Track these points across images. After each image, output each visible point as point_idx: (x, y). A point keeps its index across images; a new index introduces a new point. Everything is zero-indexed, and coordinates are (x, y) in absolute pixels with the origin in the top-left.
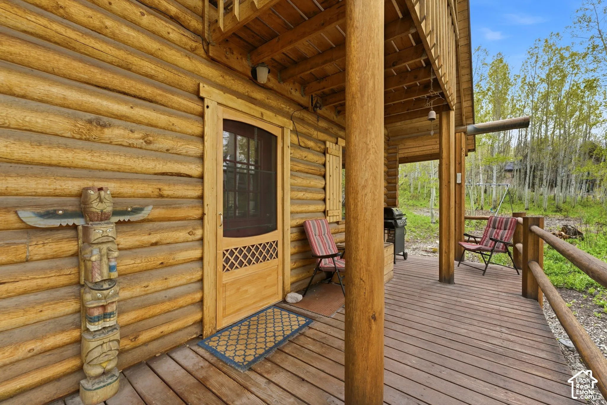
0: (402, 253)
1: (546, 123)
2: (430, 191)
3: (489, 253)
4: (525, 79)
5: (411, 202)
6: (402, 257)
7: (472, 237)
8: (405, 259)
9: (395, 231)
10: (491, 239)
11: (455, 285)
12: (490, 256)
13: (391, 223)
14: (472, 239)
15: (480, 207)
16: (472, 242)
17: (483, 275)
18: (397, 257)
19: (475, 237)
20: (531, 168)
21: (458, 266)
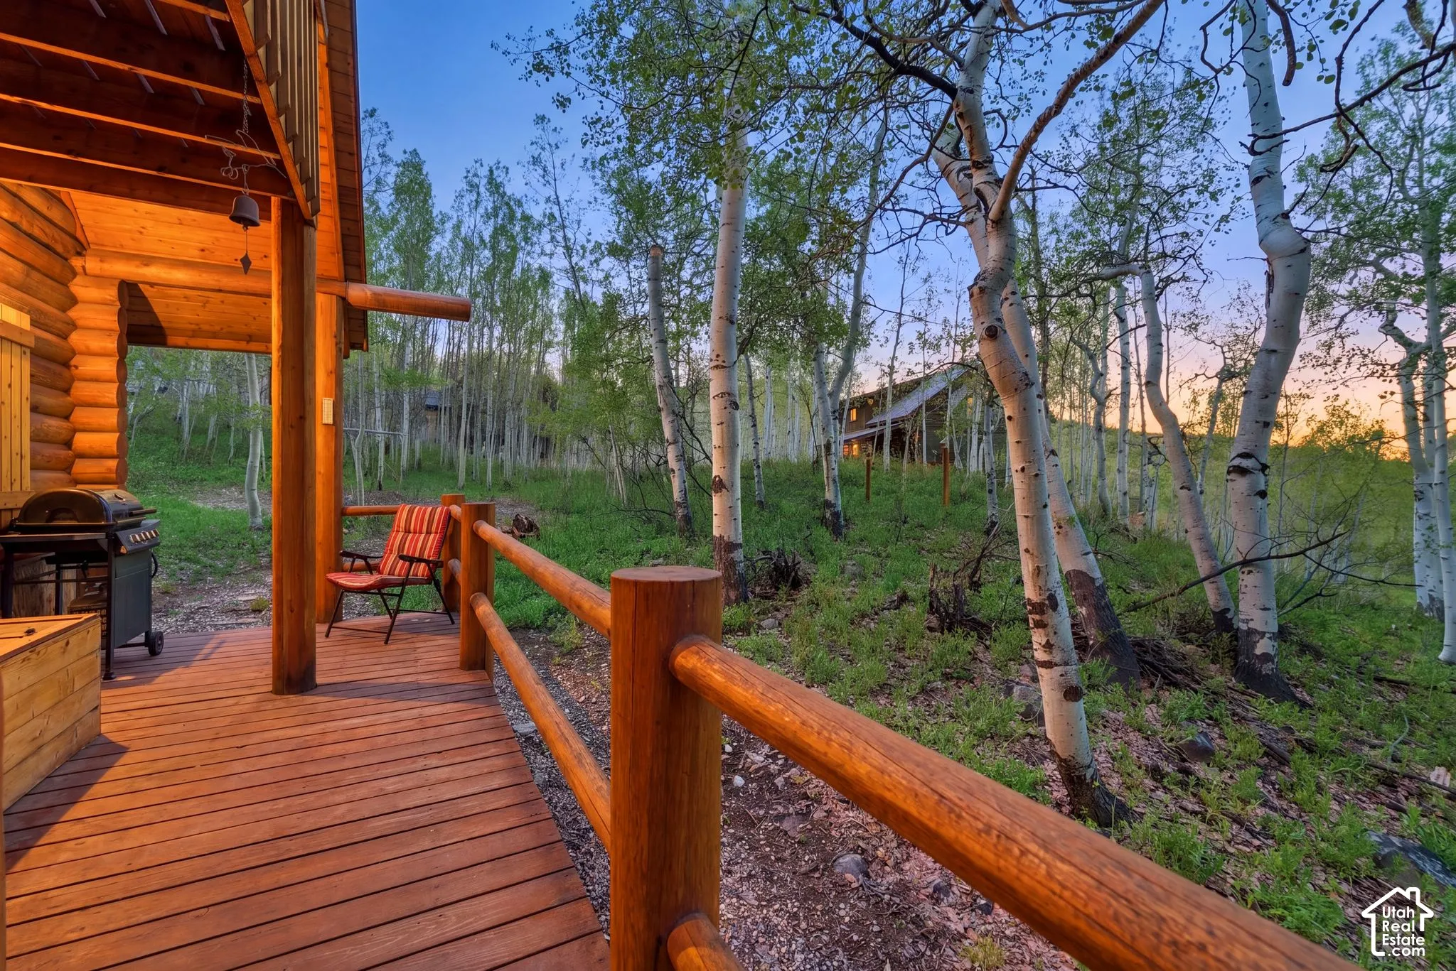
0: (141, 638)
1: (491, 328)
2: (246, 439)
3: (397, 590)
4: (457, 227)
5: (180, 471)
6: (144, 651)
7: (360, 557)
8: (154, 652)
9: (109, 567)
10: (402, 557)
11: (319, 690)
12: (400, 596)
13: (95, 541)
14: (359, 562)
15: (376, 484)
16: (360, 570)
17: (386, 643)
18: (118, 653)
19: (365, 558)
20: (468, 405)
21: (327, 636)
